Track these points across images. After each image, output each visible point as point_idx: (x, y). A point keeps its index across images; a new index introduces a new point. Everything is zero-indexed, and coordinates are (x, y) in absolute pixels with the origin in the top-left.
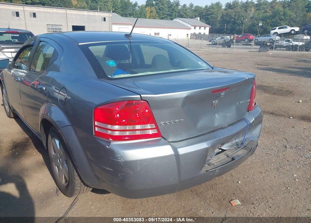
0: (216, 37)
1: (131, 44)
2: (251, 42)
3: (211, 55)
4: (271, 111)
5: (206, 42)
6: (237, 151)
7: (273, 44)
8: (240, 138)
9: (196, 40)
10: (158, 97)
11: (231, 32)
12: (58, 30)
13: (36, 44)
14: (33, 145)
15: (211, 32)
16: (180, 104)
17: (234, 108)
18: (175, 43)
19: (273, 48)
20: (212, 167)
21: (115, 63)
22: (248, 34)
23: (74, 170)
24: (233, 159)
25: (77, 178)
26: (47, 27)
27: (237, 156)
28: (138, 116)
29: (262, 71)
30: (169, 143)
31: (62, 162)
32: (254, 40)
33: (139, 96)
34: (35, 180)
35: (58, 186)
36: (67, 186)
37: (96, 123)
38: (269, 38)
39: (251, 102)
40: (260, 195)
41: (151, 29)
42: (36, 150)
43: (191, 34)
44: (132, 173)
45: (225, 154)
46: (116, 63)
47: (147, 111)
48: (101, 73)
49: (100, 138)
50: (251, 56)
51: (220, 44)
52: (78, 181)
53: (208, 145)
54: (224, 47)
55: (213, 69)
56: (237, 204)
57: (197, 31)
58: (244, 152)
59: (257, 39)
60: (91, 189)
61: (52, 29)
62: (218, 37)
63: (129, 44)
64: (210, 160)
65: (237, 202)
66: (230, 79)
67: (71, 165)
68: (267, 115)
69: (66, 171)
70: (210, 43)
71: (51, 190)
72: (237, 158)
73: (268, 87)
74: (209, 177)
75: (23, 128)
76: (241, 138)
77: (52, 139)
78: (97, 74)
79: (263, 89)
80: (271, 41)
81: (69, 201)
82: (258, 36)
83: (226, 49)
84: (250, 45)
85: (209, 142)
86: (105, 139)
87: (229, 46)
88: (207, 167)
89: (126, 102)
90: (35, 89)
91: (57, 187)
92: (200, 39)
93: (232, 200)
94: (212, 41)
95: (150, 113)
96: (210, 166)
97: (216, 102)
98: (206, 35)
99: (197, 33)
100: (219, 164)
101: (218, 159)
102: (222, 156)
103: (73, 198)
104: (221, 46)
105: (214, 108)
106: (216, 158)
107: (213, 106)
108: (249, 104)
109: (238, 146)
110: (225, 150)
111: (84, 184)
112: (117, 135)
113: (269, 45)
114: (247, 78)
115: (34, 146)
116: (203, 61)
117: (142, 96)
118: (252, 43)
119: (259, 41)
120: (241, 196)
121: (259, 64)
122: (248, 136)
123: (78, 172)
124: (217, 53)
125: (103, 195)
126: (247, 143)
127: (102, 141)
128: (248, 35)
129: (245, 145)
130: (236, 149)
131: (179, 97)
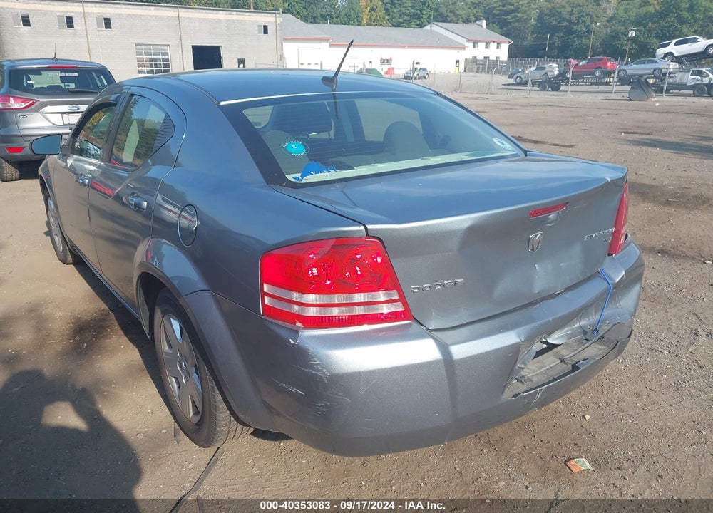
0: (526, 67)
1: (337, 101)
2: (610, 77)
3: (514, 111)
4: (659, 246)
5: (502, 79)
6: (583, 347)
7: (662, 80)
8: (590, 317)
9: (477, 74)
10: (406, 229)
11: (561, 53)
12: (161, 57)
13: (123, 102)
14: (117, 327)
15: (511, 54)
16: (454, 244)
17: (577, 249)
18: (438, 94)
19: (661, 91)
20: (527, 385)
21: (302, 148)
22: (602, 57)
23: (216, 389)
24: (575, 367)
25: (222, 406)
26: (137, 49)
27: (584, 360)
28: (359, 273)
29: (636, 149)
30: (430, 333)
31: (187, 369)
32: (617, 71)
33: (362, 228)
34: (128, 406)
35: (177, 421)
36: (200, 424)
37: (266, 288)
38: (653, 66)
39: (617, 234)
40: (636, 448)
41: (373, 49)
42: (126, 338)
43: (467, 60)
44: (348, 400)
45: (555, 355)
46: (305, 146)
47: (379, 260)
48: (272, 173)
49: (275, 321)
50: (610, 112)
51: (534, 84)
52: (223, 413)
53: (519, 336)
54: (544, 89)
55: (526, 155)
56: (583, 468)
57: (481, 52)
58: (600, 349)
59: (625, 71)
60: (252, 430)
61: (147, 54)
62: (530, 67)
63: (333, 101)
64: (523, 368)
65: (584, 463)
66: (568, 182)
67: (209, 378)
68: (651, 255)
69: (197, 388)
70: (512, 81)
71: (163, 429)
72: (583, 364)
73: (652, 186)
74: (519, 408)
75: (94, 288)
76: (592, 316)
77: (163, 317)
78: (264, 174)
79: (639, 193)
80: (657, 73)
81: (204, 456)
82: (624, 63)
83: (549, 96)
84: (607, 84)
85: (521, 330)
86: (287, 325)
87: (556, 88)
88: (515, 387)
89: (332, 242)
90: (123, 204)
91: (176, 424)
92: (488, 72)
93: (570, 459)
94: (515, 77)
95: (386, 263)
96: (523, 383)
97: (536, 236)
98: (502, 62)
99: (480, 57)
100: (544, 379)
101: (542, 368)
102: (550, 360)
103: (213, 449)
104: (536, 88)
105: (533, 249)
106: (536, 365)
107: (530, 247)
108: (611, 238)
109: (586, 336)
110: (557, 345)
111: (238, 420)
112: (312, 315)
113: (654, 83)
114: (609, 180)
115: (119, 328)
116: (502, 136)
117: (369, 227)
118: (612, 80)
119: (628, 73)
120: (592, 449)
121: (630, 131)
122: (609, 312)
123: (223, 393)
124: (528, 105)
125: (278, 443)
126: (606, 328)
127: (280, 328)
128: (601, 59)
129: (602, 333)
130: (580, 342)
131: (454, 227)
